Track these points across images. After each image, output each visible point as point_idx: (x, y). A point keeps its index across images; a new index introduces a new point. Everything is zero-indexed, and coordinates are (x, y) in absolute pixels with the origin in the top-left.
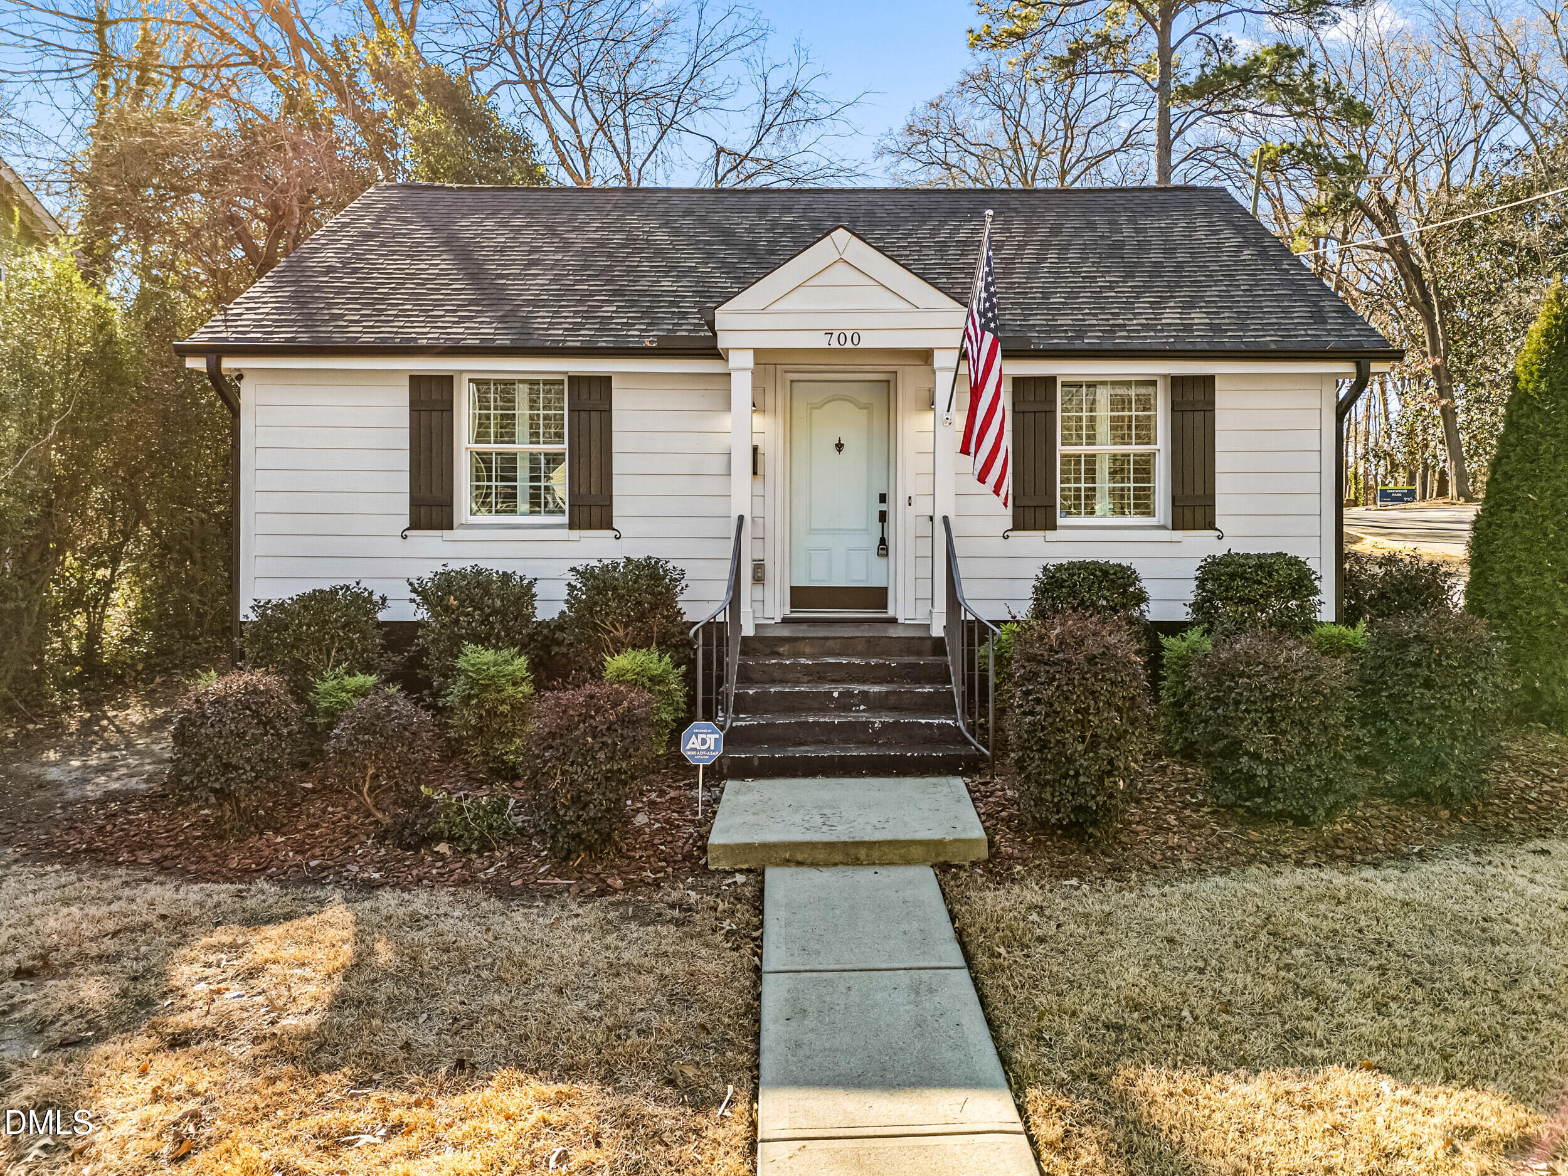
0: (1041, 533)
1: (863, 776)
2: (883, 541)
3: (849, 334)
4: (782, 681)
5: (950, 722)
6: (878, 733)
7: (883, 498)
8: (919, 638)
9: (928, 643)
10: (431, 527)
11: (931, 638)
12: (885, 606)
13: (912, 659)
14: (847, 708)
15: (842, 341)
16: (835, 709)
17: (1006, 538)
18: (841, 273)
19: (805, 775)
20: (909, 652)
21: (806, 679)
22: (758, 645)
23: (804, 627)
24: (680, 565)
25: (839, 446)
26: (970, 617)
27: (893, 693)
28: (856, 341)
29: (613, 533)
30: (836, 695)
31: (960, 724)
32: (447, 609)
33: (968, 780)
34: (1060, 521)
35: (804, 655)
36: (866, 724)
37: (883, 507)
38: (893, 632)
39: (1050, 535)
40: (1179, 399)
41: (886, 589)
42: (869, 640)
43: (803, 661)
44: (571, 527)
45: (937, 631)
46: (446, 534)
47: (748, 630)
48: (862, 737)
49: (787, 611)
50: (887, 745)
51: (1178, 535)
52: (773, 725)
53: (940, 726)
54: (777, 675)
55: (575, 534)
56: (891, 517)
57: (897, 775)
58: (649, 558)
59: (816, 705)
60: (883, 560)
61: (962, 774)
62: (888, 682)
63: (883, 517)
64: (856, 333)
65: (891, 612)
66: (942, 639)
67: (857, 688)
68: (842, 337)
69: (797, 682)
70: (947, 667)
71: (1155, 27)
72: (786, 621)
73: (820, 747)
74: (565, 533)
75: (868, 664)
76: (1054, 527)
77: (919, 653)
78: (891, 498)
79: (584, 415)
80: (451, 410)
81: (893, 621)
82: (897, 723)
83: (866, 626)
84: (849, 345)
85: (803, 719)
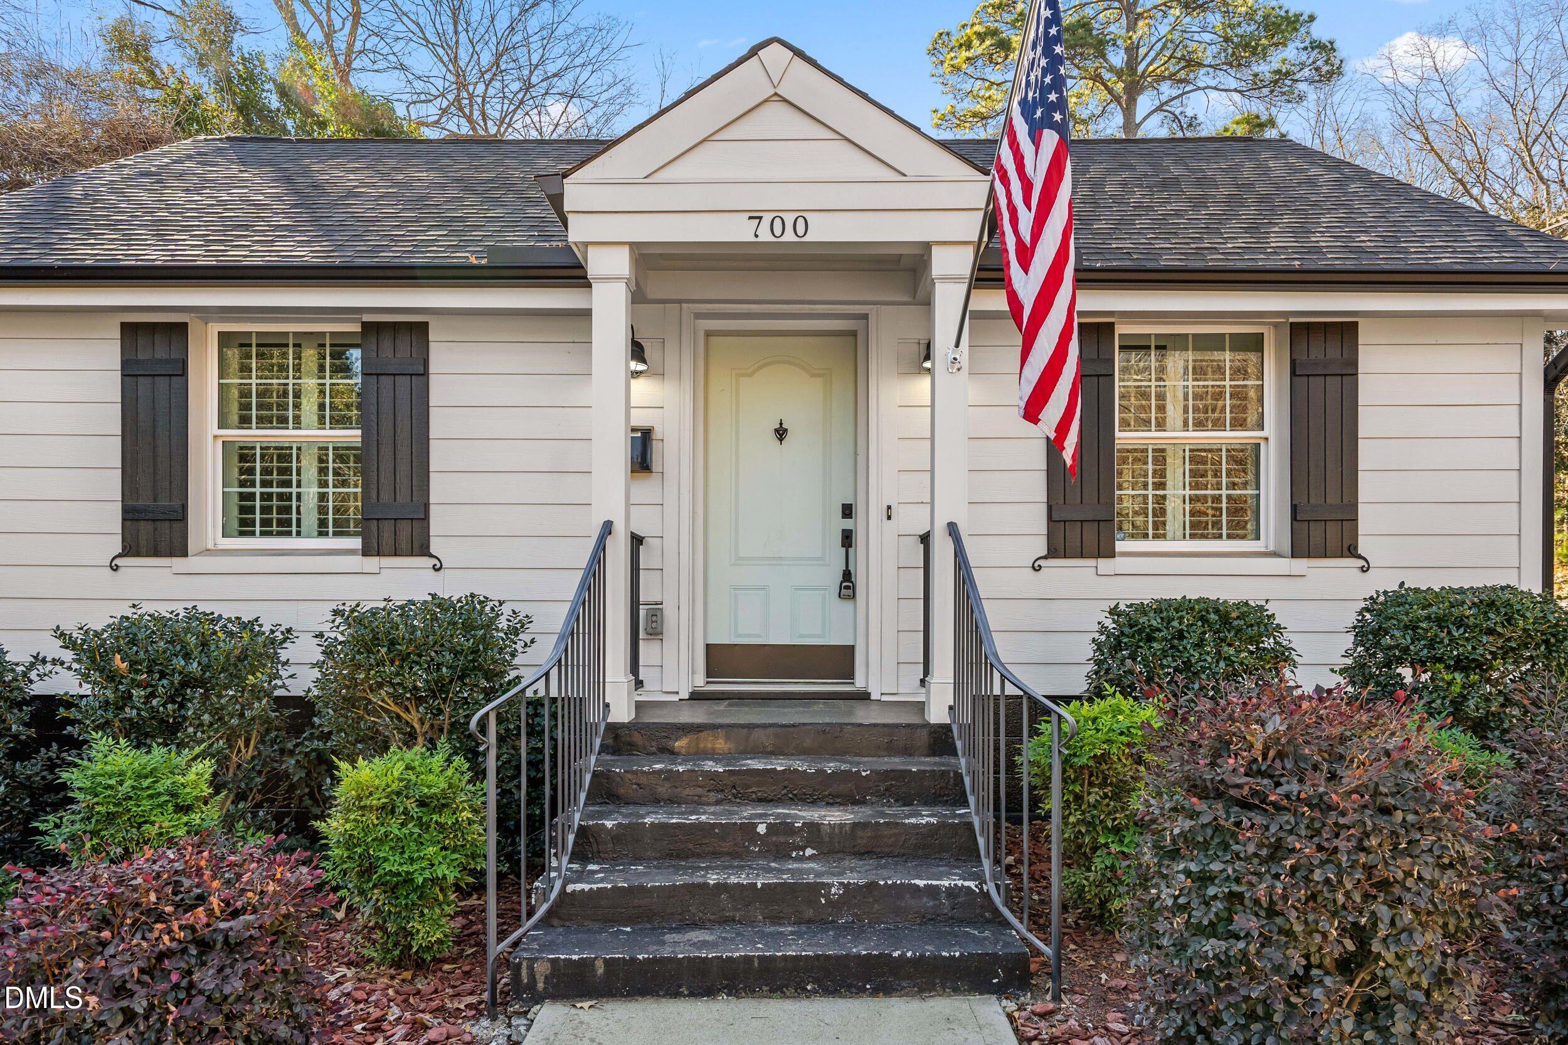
0: (1091, 562)
1: (809, 995)
2: (847, 575)
3: (789, 219)
4: (672, 801)
5: (971, 884)
6: (836, 905)
7: (847, 511)
8: (908, 726)
9: (924, 733)
10: (156, 553)
11: (927, 725)
12: (848, 674)
13: (896, 762)
14: (781, 852)
15: (778, 229)
16: (761, 854)
17: (1036, 569)
18: (777, 119)
19: (696, 993)
20: (891, 749)
21: (713, 796)
22: (637, 738)
23: (722, 706)
24: (523, 610)
25: (781, 433)
26: (1011, 690)
27: (864, 825)
28: (801, 229)
29: (430, 562)
30: (762, 829)
31: (990, 887)
32: (112, 677)
33: (1011, 1006)
34: (1120, 546)
35: (712, 755)
36: (815, 889)
37: (848, 524)
38: (864, 715)
39: (1104, 565)
40: (1302, 357)
41: (853, 647)
42: (823, 730)
43: (709, 766)
44: (366, 552)
45: (937, 714)
46: (177, 563)
47: (622, 712)
48: (809, 913)
49: (700, 681)
50: (854, 929)
51: (1301, 565)
52: (642, 889)
53: (952, 892)
54: (663, 790)
55: (373, 563)
56: (859, 539)
57: (875, 992)
58: (473, 596)
59: (726, 846)
60: (848, 606)
61: (1001, 991)
62: (855, 803)
63: (847, 538)
64: (802, 216)
65: (859, 683)
66: (947, 728)
67: (804, 815)
68: (778, 224)
69: (697, 803)
70: (959, 778)
71: (1120, 104)
72: (696, 696)
73: (728, 932)
74: (357, 562)
75: (820, 772)
76: (1111, 554)
77: (907, 751)
78: (860, 511)
79: (386, 381)
80: (184, 373)
81: (864, 696)
82: (872, 886)
83: (820, 705)
84: (789, 237)
85: (697, 879)
